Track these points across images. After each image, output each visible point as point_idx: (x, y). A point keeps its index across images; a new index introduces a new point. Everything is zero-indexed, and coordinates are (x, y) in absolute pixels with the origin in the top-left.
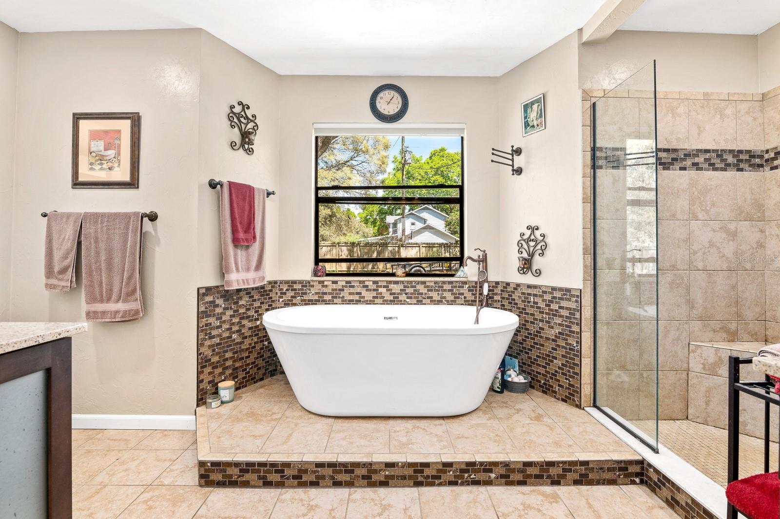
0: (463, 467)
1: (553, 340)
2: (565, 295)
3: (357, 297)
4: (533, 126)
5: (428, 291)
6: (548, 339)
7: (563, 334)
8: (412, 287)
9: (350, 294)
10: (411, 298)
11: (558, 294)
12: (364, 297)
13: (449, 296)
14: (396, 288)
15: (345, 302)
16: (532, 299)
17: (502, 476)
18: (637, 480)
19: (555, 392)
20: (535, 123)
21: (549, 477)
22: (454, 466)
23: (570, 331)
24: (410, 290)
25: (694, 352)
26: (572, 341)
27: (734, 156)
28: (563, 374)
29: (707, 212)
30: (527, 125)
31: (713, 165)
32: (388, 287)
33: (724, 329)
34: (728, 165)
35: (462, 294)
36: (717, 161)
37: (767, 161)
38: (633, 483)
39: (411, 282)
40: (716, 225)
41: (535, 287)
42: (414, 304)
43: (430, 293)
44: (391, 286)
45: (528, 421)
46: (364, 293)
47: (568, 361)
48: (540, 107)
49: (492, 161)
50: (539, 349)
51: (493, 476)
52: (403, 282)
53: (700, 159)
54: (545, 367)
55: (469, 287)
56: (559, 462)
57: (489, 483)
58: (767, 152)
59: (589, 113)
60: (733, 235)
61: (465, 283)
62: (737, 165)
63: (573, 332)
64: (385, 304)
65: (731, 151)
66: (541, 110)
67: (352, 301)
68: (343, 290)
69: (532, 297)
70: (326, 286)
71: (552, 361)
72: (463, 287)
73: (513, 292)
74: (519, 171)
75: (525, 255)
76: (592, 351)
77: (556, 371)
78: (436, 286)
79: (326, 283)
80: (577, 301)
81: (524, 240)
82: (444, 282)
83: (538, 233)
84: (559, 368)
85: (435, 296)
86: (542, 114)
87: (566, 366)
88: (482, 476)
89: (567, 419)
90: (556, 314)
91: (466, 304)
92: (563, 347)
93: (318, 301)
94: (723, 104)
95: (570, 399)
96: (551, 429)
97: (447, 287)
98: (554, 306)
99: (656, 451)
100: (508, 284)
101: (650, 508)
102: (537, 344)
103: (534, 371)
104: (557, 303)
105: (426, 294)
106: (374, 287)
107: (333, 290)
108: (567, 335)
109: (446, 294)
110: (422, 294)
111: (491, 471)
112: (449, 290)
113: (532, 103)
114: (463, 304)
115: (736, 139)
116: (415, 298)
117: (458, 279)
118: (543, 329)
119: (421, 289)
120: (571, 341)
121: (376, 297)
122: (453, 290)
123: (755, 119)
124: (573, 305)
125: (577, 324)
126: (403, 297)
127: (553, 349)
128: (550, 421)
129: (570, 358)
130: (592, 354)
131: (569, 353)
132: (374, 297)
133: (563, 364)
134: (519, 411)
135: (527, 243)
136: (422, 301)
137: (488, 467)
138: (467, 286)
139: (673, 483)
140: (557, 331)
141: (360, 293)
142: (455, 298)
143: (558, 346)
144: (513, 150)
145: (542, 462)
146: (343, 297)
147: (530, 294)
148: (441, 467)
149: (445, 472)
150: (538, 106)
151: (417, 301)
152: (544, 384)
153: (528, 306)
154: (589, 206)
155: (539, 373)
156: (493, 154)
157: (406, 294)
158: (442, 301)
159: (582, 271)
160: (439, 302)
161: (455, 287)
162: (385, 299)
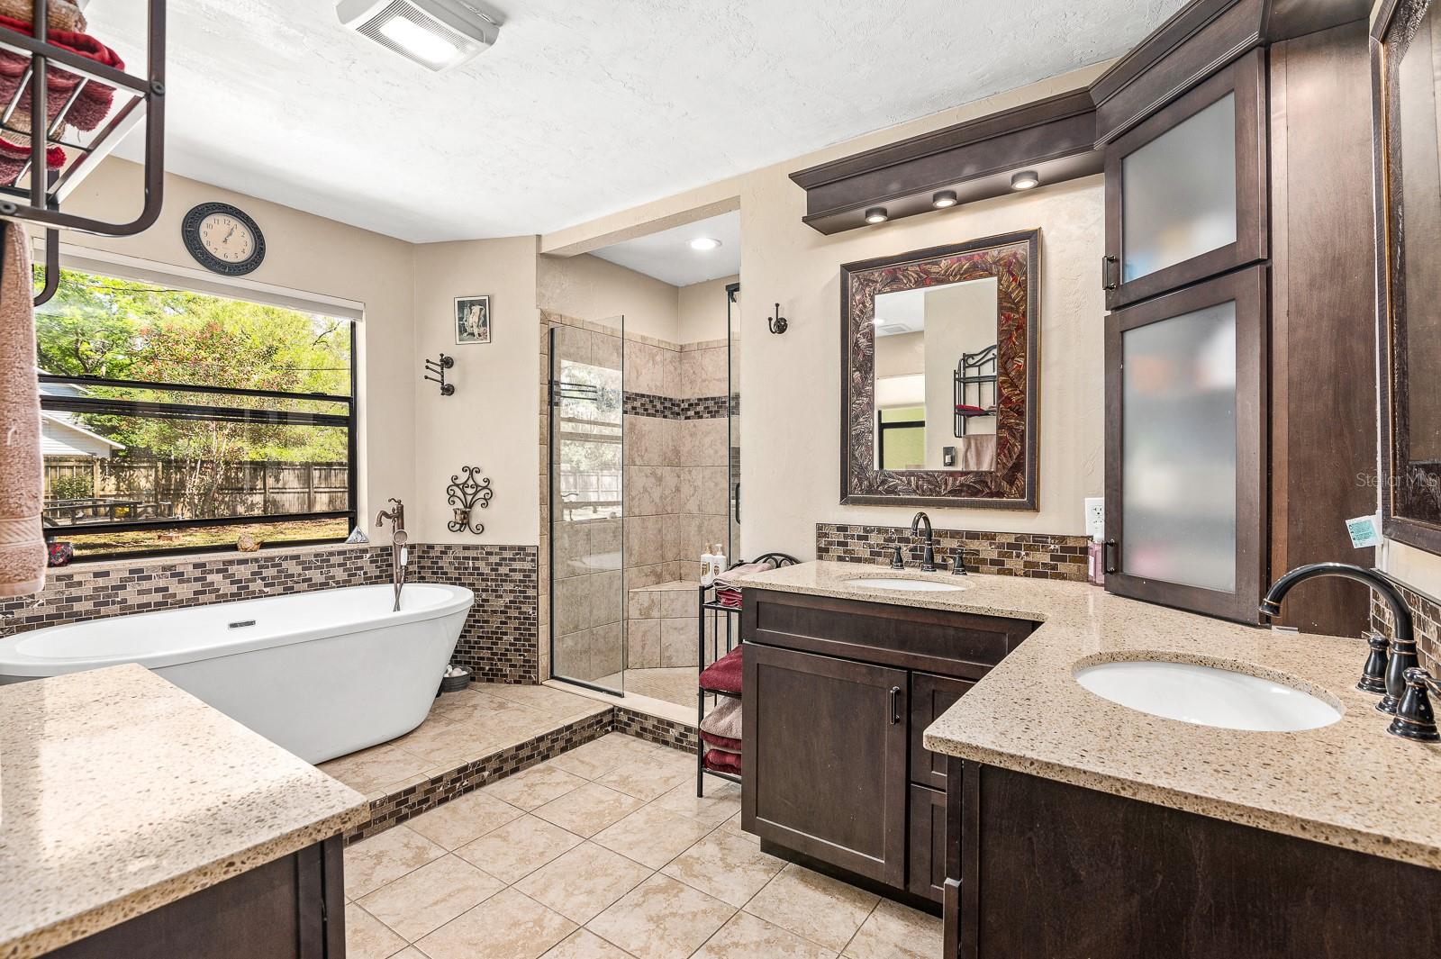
0: (455, 776)
1: (502, 612)
2: (517, 554)
3: (158, 597)
4: (473, 334)
5: (304, 569)
6: (494, 612)
7: (515, 602)
8: (273, 566)
9: (140, 592)
10: (272, 585)
11: (508, 554)
12: (174, 595)
13: (340, 574)
14: (242, 572)
15: (127, 610)
16: (471, 565)
17: (495, 771)
18: (610, 728)
19: (506, 676)
20: (476, 331)
21: (539, 753)
22: (444, 779)
23: (525, 597)
24: (271, 572)
25: (632, 599)
26: (527, 609)
27: (662, 403)
28: (515, 650)
29: (642, 457)
30: (462, 329)
31: (646, 410)
32: (226, 570)
33: (654, 572)
34: (657, 411)
35: (361, 568)
36: (649, 406)
37: (683, 410)
38: (607, 732)
39: (272, 559)
40: (648, 470)
41: (476, 547)
42: (279, 595)
43: (307, 572)
44: (232, 569)
45: (493, 713)
46: (175, 587)
47: (521, 634)
48: (483, 312)
49: (426, 377)
50: (482, 627)
51: (486, 774)
52: (256, 560)
53: (637, 404)
54: (491, 649)
55: (372, 556)
56: (547, 735)
57: (482, 784)
58: (683, 401)
59: (547, 339)
60: (660, 480)
61: (365, 551)
62: (663, 412)
63: (529, 597)
64: (220, 602)
65: (660, 398)
66: (485, 316)
67: (149, 605)
68: (124, 587)
69: (471, 562)
70: (80, 584)
71: (501, 639)
72: (362, 557)
73: (441, 558)
74: (448, 390)
75: (459, 505)
76: (549, 615)
77: (507, 650)
78: (318, 561)
79: (76, 579)
80: (533, 561)
81: (458, 486)
82: (331, 554)
83: (479, 479)
84: (511, 644)
85: (317, 577)
86: (485, 322)
87: (519, 640)
88: (475, 779)
89: (532, 698)
90: (505, 579)
91: (367, 584)
92: (515, 618)
93: (59, 616)
94: (655, 350)
95: (524, 677)
96: (523, 711)
97: (335, 560)
98: (503, 570)
99: (621, 696)
100: (431, 547)
101: (626, 745)
102: (478, 621)
103: (474, 658)
104: (506, 565)
105: (300, 575)
106: (198, 573)
107: (95, 589)
108: (520, 602)
109: (333, 571)
110: (292, 576)
111: (483, 769)
112: (340, 565)
113: (472, 303)
114: (362, 584)
115: (663, 386)
116: (279, 584)
117: (355, 547)
118: (487, 601)
119: (293, 568)
120: (525, 608)
121: (203, 592)
122: (346, 564)
123: (675, 369)
124: (527, 566)
125: (534, 587)
126: (257, 585)
127: (502, 623)
128: (516, 705)
129: (525, 629)
130: (549, 619)
131: (524, 624)
132: (196, 593)
133: (515, 639)
134: (475, 707)
135: (462, 491)
136: (292, 588)
137: (479, 767)
138: (368, 555)
139: (642, 715)
140: (507, 600)
141: (166, 589)
142: (349, 575)
143: (510, 618)
144: (442, 360)
145: (533, 740)
146: (124, 601)
147: (468, 558)
148: (429, 787)
149: (433, 790)
150: (481, 309)
151: (285, 589)
152: (490, 670)
153: (464, 574)
154: (546, 448)
155: (483, 658)
156: (427, 367)
157: (263, 579)
158: (327, 584)
159: (539, 524)
160: (324, 586)
161: (350, 558)
162: (221, 592)
